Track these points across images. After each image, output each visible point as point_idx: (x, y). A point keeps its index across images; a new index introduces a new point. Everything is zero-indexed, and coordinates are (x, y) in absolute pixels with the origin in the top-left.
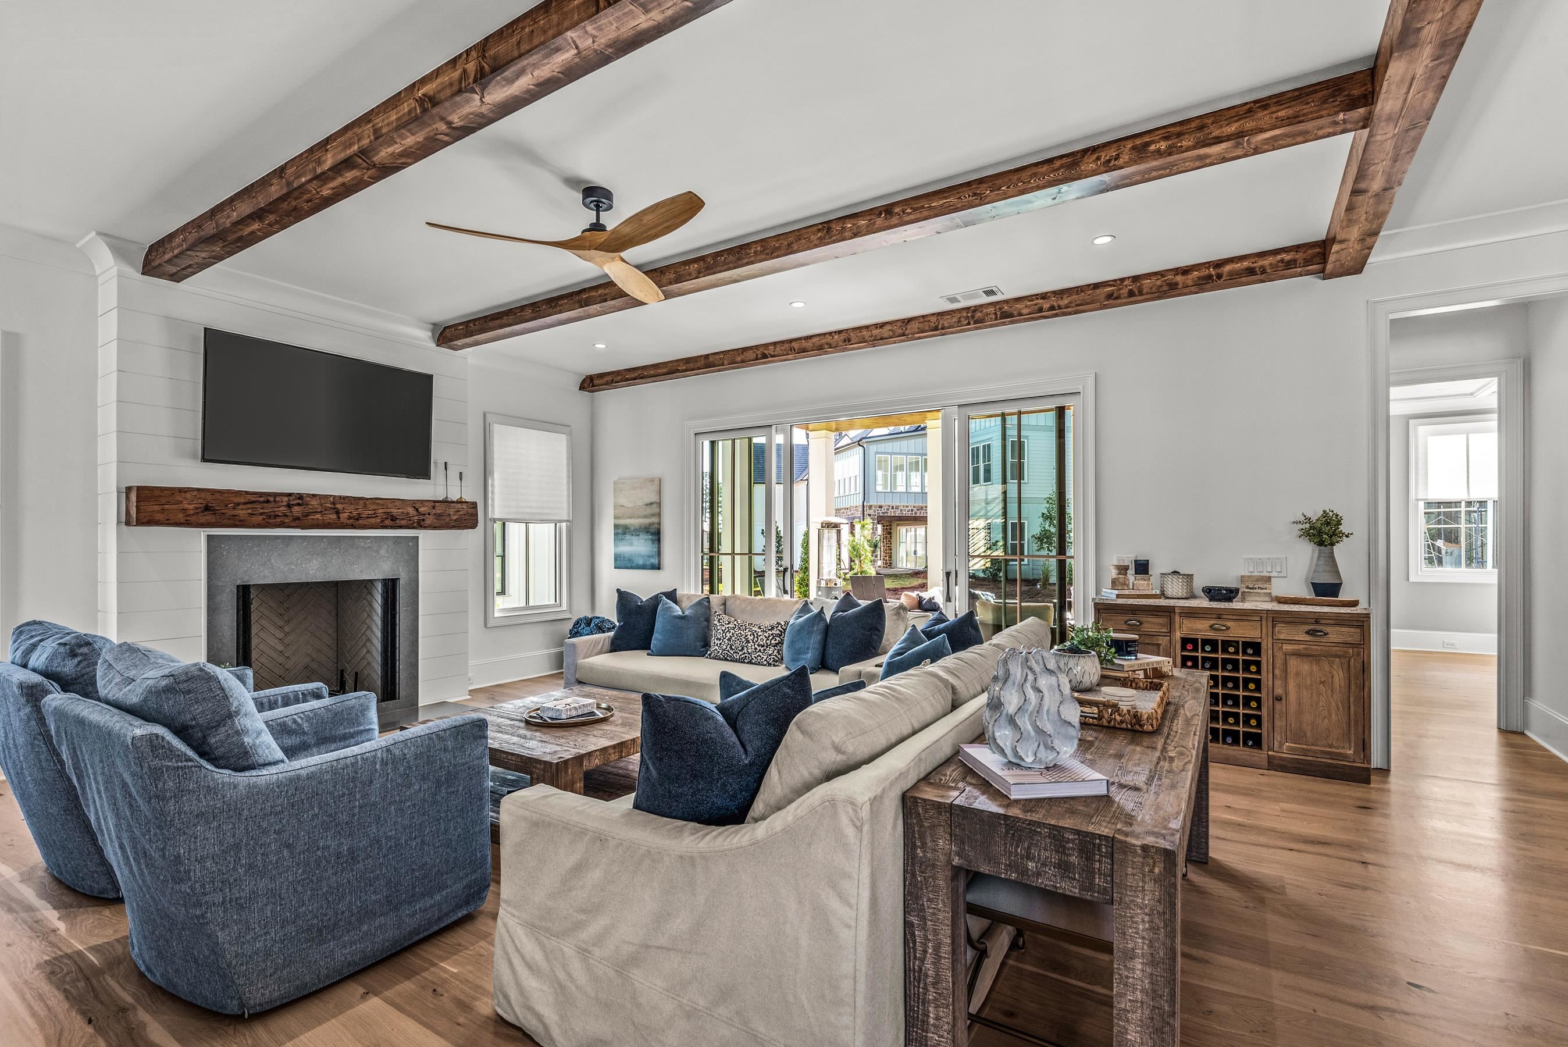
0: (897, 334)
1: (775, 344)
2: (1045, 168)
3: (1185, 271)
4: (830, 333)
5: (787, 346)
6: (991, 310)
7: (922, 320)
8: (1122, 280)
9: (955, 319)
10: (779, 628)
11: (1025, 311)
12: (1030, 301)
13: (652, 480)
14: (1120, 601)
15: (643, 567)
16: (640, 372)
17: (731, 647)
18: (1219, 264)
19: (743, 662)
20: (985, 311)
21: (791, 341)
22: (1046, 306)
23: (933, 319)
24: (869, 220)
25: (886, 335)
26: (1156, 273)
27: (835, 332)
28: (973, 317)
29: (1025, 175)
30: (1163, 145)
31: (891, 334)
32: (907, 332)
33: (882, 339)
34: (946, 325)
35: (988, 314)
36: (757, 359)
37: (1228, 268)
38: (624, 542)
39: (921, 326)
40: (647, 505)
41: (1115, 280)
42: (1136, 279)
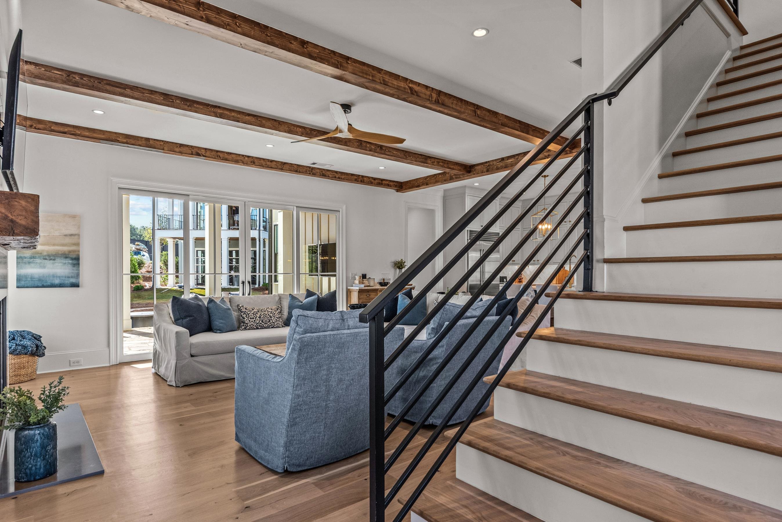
0: (279, 168)
1: (206, 149)
2: (420, 157)
3: (375, 179)
4: (243, 156)
5: (214, 153)
6: (318, 171)
7: (290, 165)
8: (359, 175)
9: (304, 170)
10: (280, 309)
11: (330, 176)
12: (332, 172)
13: (74, 217)
14: (366, 288)
15: (61, 286)
16: (71, 129)
17: (262, 321)
18: (382, 180)
19: (269, 328)
20: (316, 170)
21: (217, 151)
22: (337, 176)
23: (295, 166)
24: (375, 147)
25: (273, 166)
26: (368, 177)
27: (246, 156)
28: (312, 172)
29: (416, 156)
30: (442, 164)
31: (276, 167)
32: (284, 168)
33: (271, 168)
34: (301, 171)
35: (317, 172)
36: (192, 154)
37: (384, 182)
38: (32, 265)
39: (290, 168)
40: (66, 235)
41: (357, 175)
42: (363, 176)
